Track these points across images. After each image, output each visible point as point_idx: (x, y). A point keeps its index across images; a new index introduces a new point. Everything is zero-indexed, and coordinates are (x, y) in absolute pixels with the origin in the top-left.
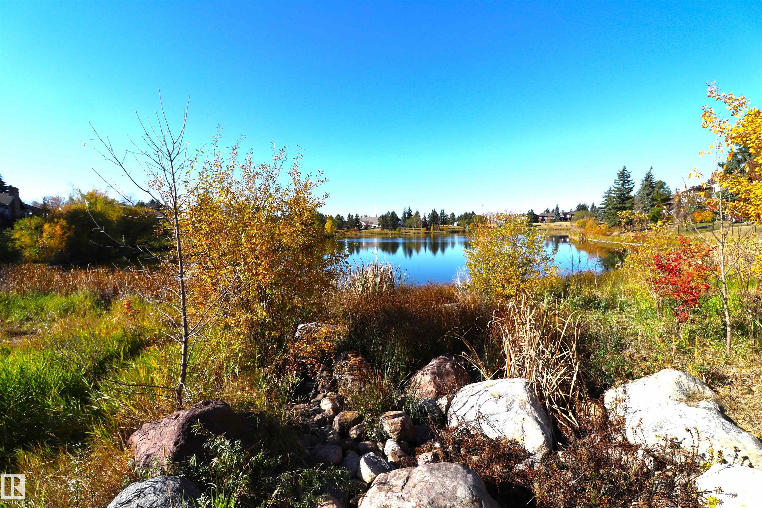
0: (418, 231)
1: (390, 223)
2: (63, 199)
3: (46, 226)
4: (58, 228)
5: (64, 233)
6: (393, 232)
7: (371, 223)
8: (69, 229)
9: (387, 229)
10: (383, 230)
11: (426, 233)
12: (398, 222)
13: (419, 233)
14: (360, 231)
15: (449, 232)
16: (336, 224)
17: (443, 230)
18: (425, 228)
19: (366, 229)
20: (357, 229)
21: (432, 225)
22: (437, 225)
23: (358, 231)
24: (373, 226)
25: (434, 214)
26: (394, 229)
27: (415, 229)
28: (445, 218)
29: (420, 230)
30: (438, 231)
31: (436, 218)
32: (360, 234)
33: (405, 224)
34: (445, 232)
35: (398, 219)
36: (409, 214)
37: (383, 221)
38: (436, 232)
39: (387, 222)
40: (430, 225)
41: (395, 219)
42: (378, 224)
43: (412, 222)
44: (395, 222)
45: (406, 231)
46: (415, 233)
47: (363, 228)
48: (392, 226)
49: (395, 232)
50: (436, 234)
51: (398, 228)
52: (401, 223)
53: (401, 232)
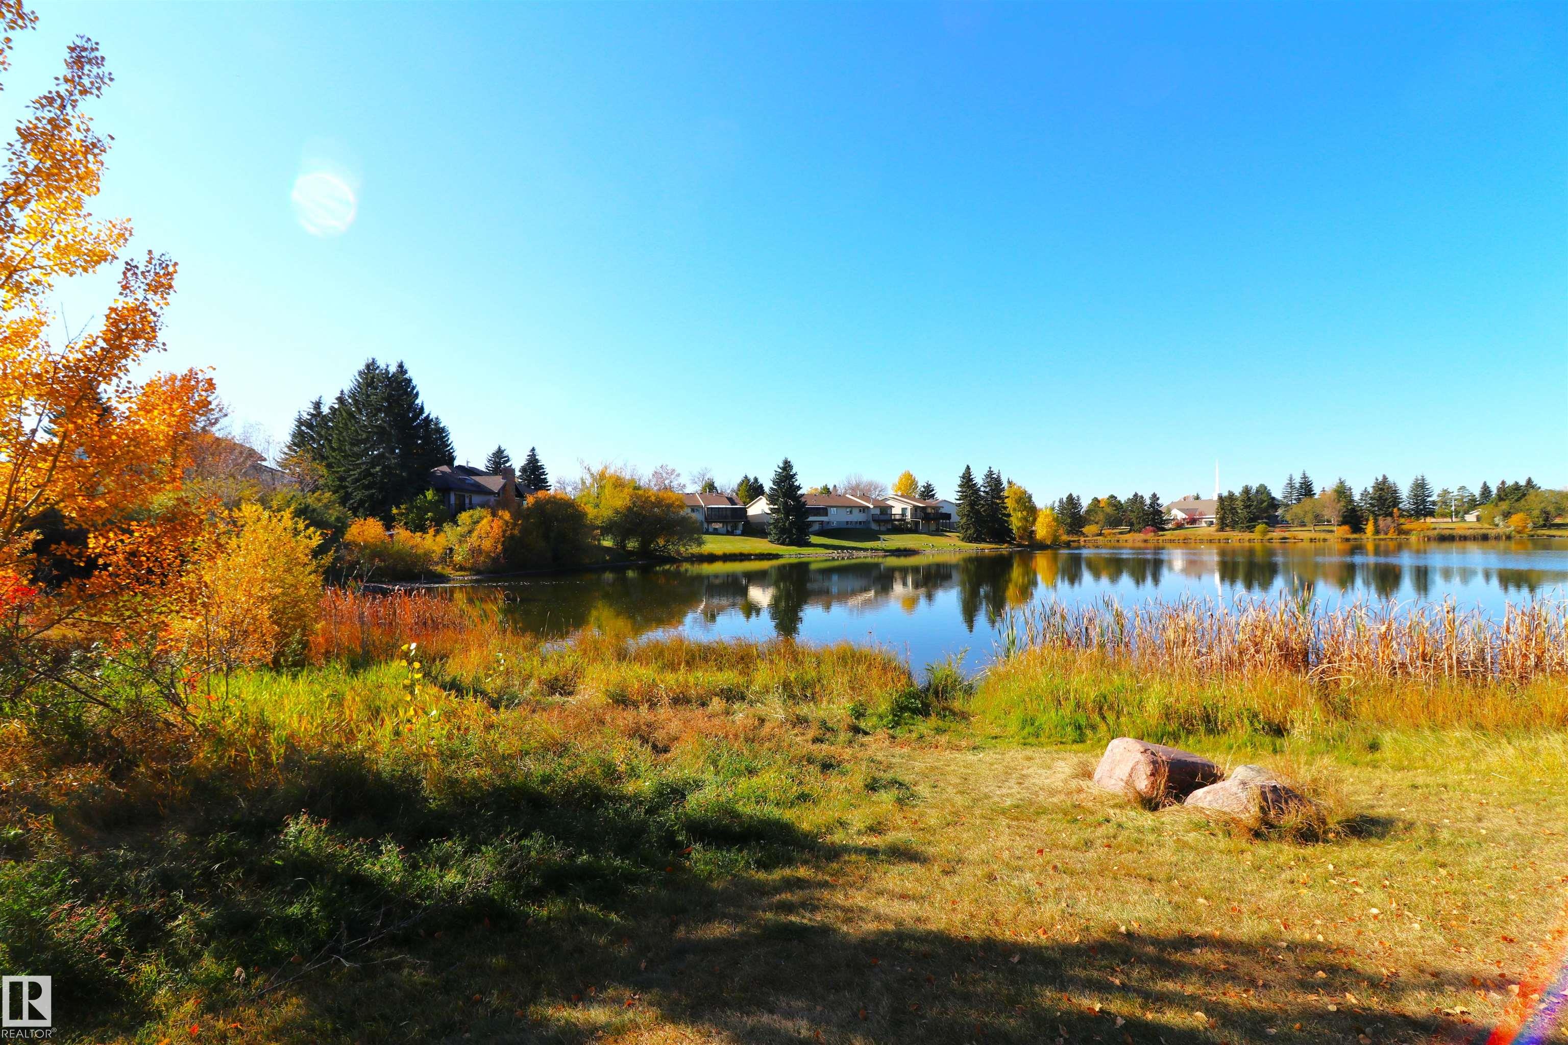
0: (1323, 535)
1: (1243, 514)
3: (484, 521)
4: (496, 524)
5: (505, 531)
6: (1247, 536)
7: (1201, 514)
9: (1233, 528)
10: (1222, 529)
11: (1348, 540)
12: (1271, 512)
13: (1325, 540)
14: (1161, 533)
15: (1429, 539)
16: (1101, 517)
17: (1408, 532)
18: (1346, 528)
19: (1180, 526)
20: (1151, 528)
21: (1371, 518)
22: (1389, 519)
23: (1154, 531)
24: (1206, 522)
25: (1382, 489)
26: (1251, 529)
27: (1317, 528)
28: (1429, 499)
29: (1332, 531)
30: (1389, 536)
31: (1386, 499)
32: (1161, 538)
33: (1288, 517)
34: (1413, 538)
35: (1273, 504)
36: (1306, 489)
37: (1222, 509)
38: (1382, 536)
39: (1233, 511)
40: (1367, 520)
41: (1265, 504)
42: (1212, 516)
43: (1306, 512)
44: (1266, 510)
45: (1287, 534)
46: (1311, 540)
47: (1170, 526)
48: (1248, 522)
49: (1253, 537)
50: (1382, 543)
51: (1260, 527)
52: (1279, 512)
53: (1268, 537)
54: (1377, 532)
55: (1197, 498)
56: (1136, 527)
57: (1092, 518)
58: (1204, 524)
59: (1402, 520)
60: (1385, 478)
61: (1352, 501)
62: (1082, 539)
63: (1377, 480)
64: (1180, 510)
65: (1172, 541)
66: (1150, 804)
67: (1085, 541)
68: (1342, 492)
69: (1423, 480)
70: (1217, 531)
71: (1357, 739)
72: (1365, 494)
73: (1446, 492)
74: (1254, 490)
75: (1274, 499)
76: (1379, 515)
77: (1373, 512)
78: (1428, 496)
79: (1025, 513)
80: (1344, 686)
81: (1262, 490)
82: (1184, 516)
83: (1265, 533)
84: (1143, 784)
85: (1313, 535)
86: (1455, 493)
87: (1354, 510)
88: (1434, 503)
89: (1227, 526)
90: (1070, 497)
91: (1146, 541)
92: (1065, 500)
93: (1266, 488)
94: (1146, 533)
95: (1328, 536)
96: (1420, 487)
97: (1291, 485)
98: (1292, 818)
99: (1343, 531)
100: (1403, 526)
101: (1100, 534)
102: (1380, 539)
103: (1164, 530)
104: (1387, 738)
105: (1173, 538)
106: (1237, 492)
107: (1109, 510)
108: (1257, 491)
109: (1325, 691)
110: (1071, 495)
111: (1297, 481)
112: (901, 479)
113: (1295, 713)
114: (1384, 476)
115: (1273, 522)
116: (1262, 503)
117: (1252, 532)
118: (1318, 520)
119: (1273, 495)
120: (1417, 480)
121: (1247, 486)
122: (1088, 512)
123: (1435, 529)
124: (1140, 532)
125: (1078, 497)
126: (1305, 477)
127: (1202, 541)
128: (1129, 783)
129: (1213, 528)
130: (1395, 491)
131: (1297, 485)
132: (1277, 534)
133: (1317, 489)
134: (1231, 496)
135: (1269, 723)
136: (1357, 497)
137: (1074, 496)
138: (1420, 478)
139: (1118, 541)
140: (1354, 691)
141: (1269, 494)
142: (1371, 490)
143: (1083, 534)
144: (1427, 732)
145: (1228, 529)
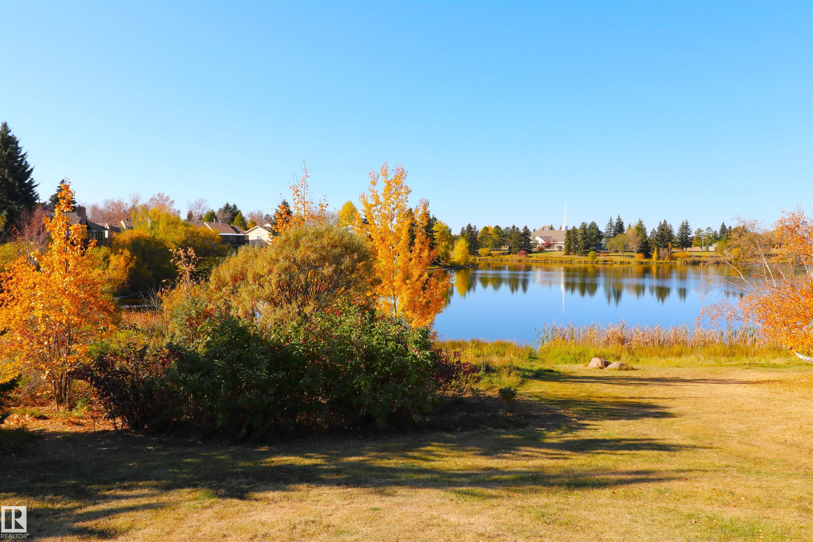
0: (627, 259)
1: (581, 244)
2: (125, 206)
3: (112, 257)
4: (122, 259)
5: (127, 264)
6: (583, 258)
7: (554, 241)
8: (131, 260)
9: (575, 253)
10: (568, 254)
11: (642, 263)
12: (598, 241)
13: (629, 263)
14: (529, 255)
15: (687, 264)
16: (490, 242)
17: (675, 259)
18: (641, 255)
19: (541, 250)
20: (524, 252)
21: (656, 249)
22: (666, 250)
23: (525, 254)
24: (557, 247)
25: (663, 230)
26: (585, 254)
27: (625, 254)
28: (689, 236)
29: (633, 257)
30: (665, 261)
31: (665, 237)
32: (530, 259)
33: (608, 247)
34: (678, 262)
35: (600, 236)
36: (620, 228)
37: (569, 239)
38: (661, 261)
39: (576, 242)
40: (654, 250)
41: (595, 236)
42: (562, 243)
43: (619, 243)
44: (594, 240)
45: (607, 258)
46: (621, 263)
47: (535, 249)
48: (584, 249)
49: (587, 260)
50: (661, 265)
51: (592, 253)
52: (603, 241)
53: (596, 260)
54: (659, 258)
55: (551, 228)
56: (513, 250)
57: (484, 243)
58: (556, 249)
59: (674, 250)
60: (665, 222)
61: (646, 236)
62: (478, 258)
63: (661, 223)
64: (541, 237)
65: (537, 261)
66: (601, 368)
67: (479, 260)
68: (640, 229)
69: (687, 223)
70: (565, 254)
71: (635, 360)
72: (653, 232)
73: (700, 230)
74: (588, 227)
75: (600, 232)
76: (661, 247)
77: (657, 245)
78: (689, 234)
79: (447, 243)
80: (633, 348)
81: (593, 226)
82: (543, 242)
83: (594, 257)
84: (600, 365)
85: (622, 259)
86: (705, 232)
87: (646, 243)
88: (692, 239)
89: (571, 251)
90: (469, 227)
91: (520, 261)
92: (465, 229)
93: (595, 225)
94: (520, 255)
95: (631, 260)
96: (685, 228)
97: (611, 224)
98: (624, 367)
99: (639, 257)
100: (674, 254)
101: (490, 255)
102: (660, 263)
103: (531, 252)
104: (641, 359)
105: (537, 259)
106: (578, 227)
107: (495, 237)
108: (590, 227)
109: (629, 349)
110: (470, 225)
111: (615, 221)
112: (344, 207)
113: (622, 354)
114: (665, 221)
115: (599, 248)
116: (592, 235)
117: (587, 256)
118: (626, 248)
119: (600, 229)
120: (683, 223)
121: (584, 223)
122: (481, 238)
123: (691, 256)
124: (516, 254)
125: (475, 226)
126: (619, 219)
127: (555, 262)
128: (598, 365)
129: (563, 253)
130: (671, 231)
131: (615, 224)
132: (601, 258)
133: (626, 226)
134: (574, 230)
135: (617, 357)
136: (649, 234)
137: (472, 226)
138: (685, 222)
139: (502, 260)
140: (635, 349)
141: (597, 229)
142: (656, 230)
143: (478, 255)
144: (649, 358)
145: (571, 253)
